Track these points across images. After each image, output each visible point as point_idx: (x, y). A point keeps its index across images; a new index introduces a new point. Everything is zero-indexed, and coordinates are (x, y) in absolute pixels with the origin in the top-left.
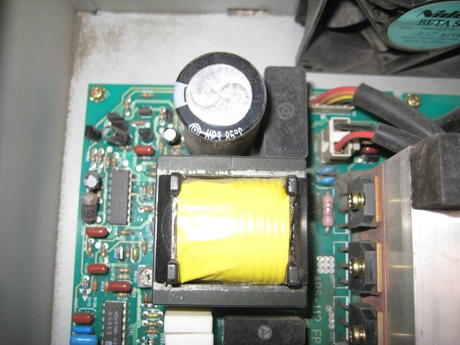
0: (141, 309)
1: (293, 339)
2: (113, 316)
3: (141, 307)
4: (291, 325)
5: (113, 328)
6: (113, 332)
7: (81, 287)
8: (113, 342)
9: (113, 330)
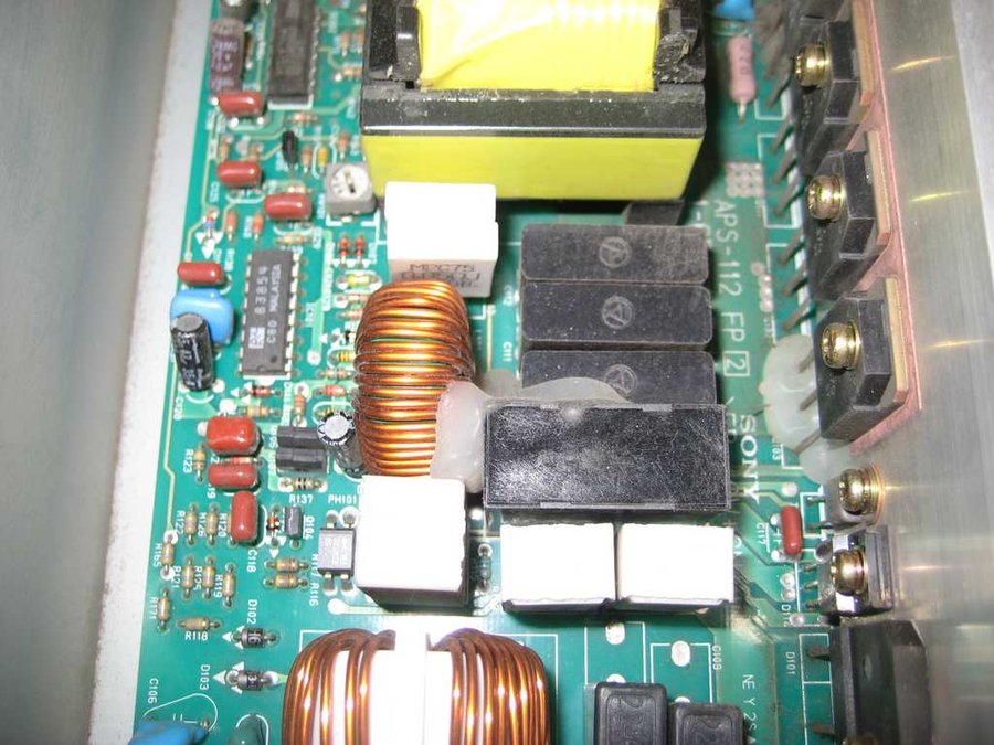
0: (332, 271)
1: (680, 267)
2: (268, 274)
3: (332, 266)
4: (674, 237)
5: (268, 299)
6: (267, 309)
7: (201, 229)
8: (267, 328)
9: (267, 305)
